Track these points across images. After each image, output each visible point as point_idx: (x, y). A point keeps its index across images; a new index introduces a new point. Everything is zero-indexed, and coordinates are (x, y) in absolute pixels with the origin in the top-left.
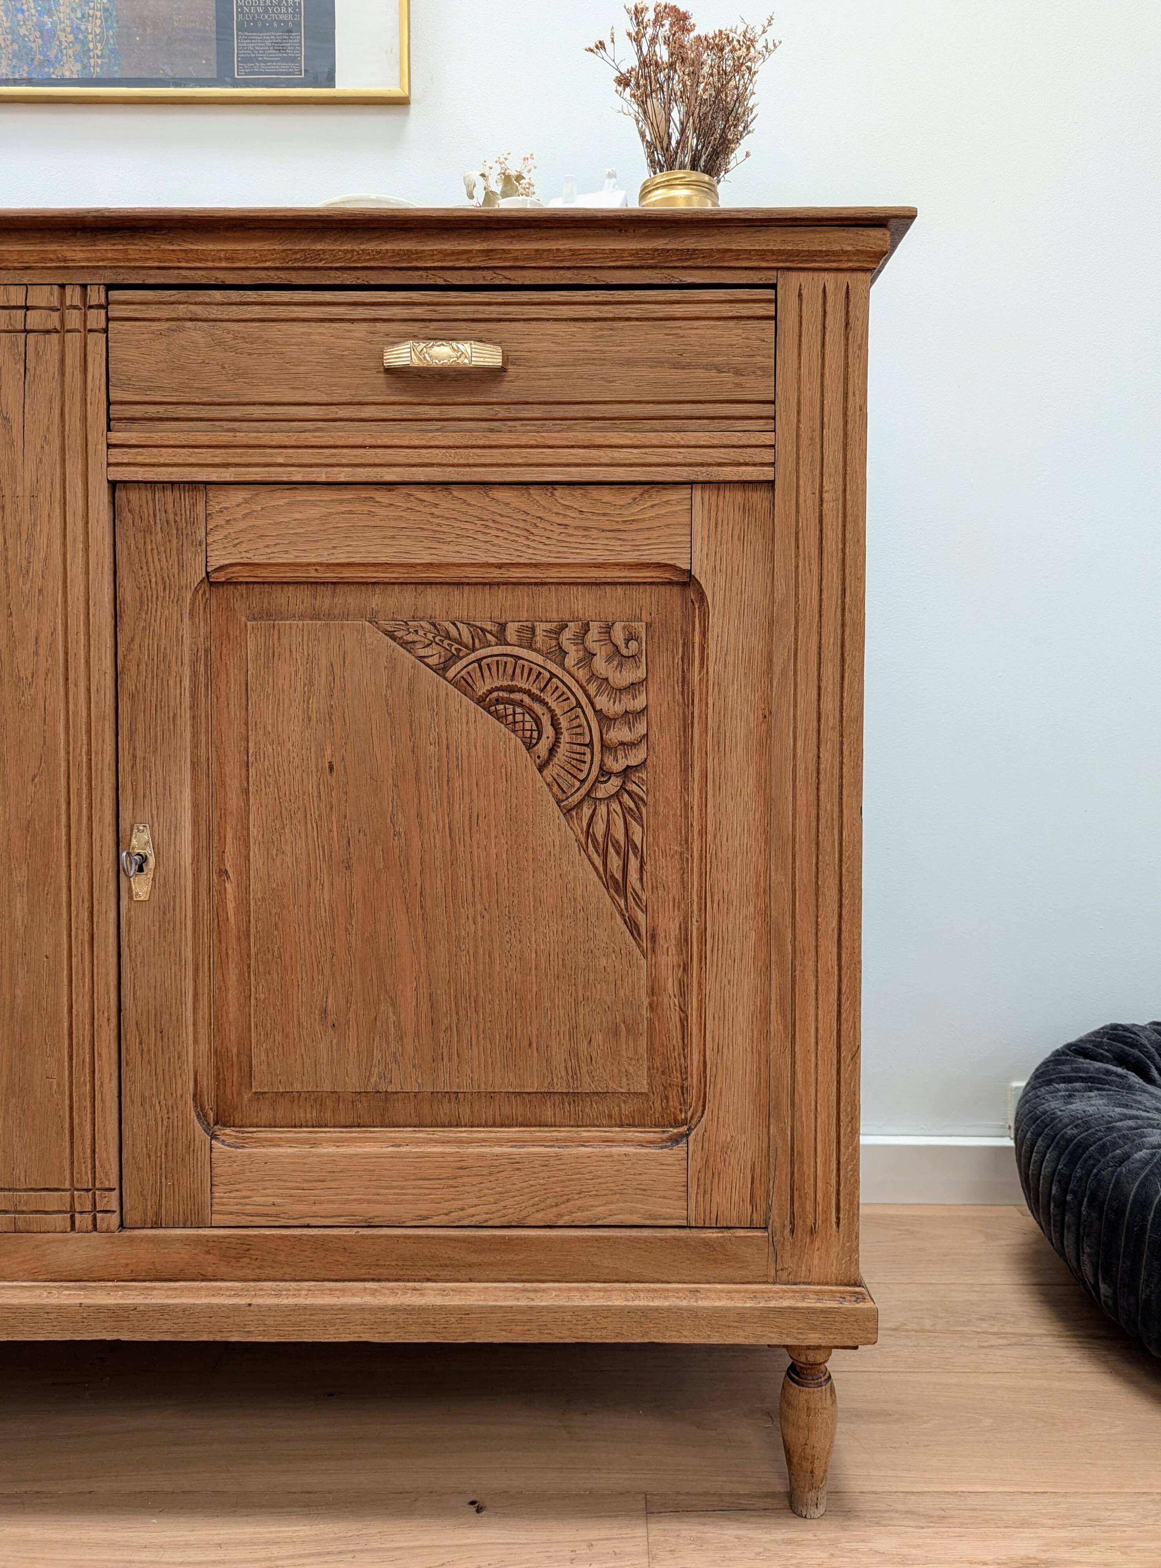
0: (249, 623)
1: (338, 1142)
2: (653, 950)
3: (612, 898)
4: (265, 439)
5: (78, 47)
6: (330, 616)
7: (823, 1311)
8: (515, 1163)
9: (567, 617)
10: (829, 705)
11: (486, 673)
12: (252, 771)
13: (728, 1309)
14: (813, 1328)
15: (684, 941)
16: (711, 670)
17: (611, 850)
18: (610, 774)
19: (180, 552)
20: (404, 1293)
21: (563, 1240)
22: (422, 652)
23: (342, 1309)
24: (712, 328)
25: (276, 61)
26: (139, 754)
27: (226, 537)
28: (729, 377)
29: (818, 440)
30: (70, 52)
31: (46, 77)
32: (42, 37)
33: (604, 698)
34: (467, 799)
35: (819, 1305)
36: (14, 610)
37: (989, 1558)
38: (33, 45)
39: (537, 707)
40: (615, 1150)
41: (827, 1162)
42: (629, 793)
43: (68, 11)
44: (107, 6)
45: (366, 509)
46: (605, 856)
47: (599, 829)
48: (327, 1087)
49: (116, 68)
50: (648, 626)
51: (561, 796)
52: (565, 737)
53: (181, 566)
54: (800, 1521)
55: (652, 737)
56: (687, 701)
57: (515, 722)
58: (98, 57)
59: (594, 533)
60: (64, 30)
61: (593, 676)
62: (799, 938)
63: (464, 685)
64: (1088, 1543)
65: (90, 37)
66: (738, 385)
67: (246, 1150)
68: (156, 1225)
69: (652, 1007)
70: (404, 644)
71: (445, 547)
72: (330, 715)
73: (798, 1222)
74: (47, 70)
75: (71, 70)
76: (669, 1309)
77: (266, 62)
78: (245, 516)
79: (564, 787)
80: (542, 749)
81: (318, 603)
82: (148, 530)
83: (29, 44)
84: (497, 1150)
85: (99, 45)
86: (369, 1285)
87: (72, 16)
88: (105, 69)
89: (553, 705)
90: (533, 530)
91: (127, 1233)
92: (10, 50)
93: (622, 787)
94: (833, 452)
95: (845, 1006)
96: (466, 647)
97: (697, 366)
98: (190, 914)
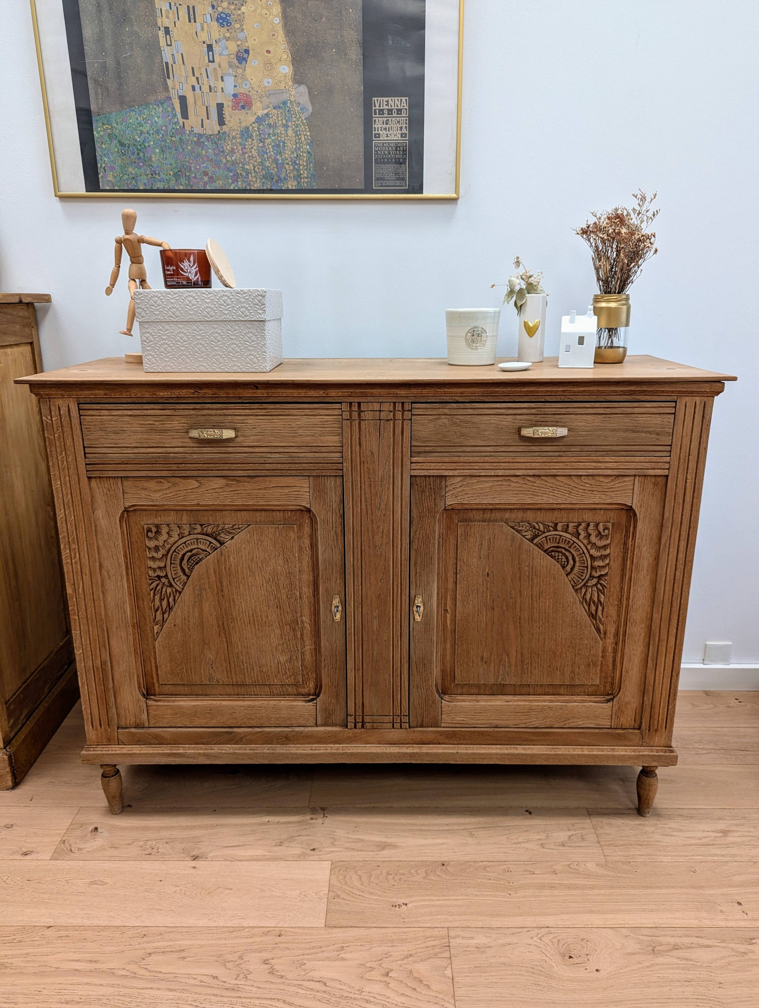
0: (459, 524)
1: (486, 701)
2: (605, 638)
3: (591, 620)
4: (471, 459)
5: (295, 172)
6: (490, 521)
7: (659, 756)
8: (550, 708)
9: (581, 521)
10: (681, 556)
11: (549, 541)
12: (458, 576)
13: (625, 755)
14: (655, 761)
15: (617, 634)
16: (636, 542)
17: (592, 604)
18: (594, 577)
19: (435, 499)
20: (511, 749)
21: (567, 733)
22: (524, 534)
23: (490, 754)
24: (650, 417)
25: (394, 180)
26: (418, 571)
27: (453, 494)
28: (653, 436)
29: (687, 460)
30: (292, 175)
31: (279, 188)
32: (277, 167)
33: (594, 550)
34: (539, 586)
35: (657, 754)
36: (374, 522)
37: (709, 830)
38: (273, 172)
39: (567, 554)
40: (586, 704)
41: (663, 709)
42: (601, 584)
43: (290, 153)
44: (309, 151)
45: (507, 483)
46: (589, 606)
47: (588, 597)
48: (482, 682)
49: (314, 184)
50: (613, 524)
51: (574, 584)
52: (578, 564)
53: (435, 504)
54: (643, 818)
55: (610, 564)
56: (625, 552)
57: (558, 559)
58: (305, 178)
59: (596, 493)
60: (288, 164)
61: (590, 542)
62: (661, 635)
63: (540, 546)
64: (742, 825)
65: (301, 167)
66: (657, 439)
67: (454, 703)
68: (422, 726)
69: (603, 657)
70: (518, 531)
71: (537, 497)
72: (488, 556)
73: (651, 728)
74: (280, 184)
75: (292, 184)
76: (604, 755)
77: (389, 180)
78: (460, 486)
79: (576, 581)
80: (568, 568)
81: (485, 516)
82: (423, 491)
83: (271, 171)
84: (544, 704)
85: (306, 172)
86: (498, 746)
87: (292, 156)
88: (309, 184)
89: (574, 553)
90: (572, 491)
91: (412, 729)
92: (261, 174)
93: (598, 582)
94: (692, 465)
95: (676, 658)
96: (541, 531)
97: (642, 432)
98: (435, 625)
